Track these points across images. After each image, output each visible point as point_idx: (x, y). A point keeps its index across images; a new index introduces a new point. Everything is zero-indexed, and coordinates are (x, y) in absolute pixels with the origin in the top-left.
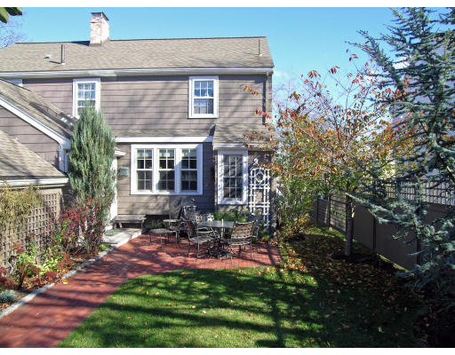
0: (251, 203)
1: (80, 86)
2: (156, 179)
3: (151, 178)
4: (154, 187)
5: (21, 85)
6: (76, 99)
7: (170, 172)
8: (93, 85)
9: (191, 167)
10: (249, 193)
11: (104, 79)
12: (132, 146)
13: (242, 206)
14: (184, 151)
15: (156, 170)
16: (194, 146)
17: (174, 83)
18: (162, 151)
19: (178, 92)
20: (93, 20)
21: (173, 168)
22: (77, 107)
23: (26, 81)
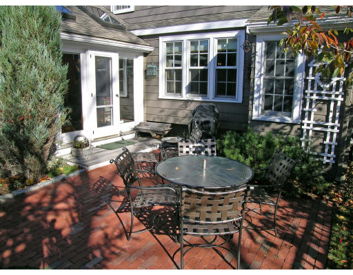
0: (306, 121)
2: (186, 79)
3: (181, 79)
4: (184, 91)
7: (202, 70)
9: (229, 64)
10: (304, 105)
12: (160, 38)
13: (292, 125)
14: (221, 41)
15: (186, 67)
16: (233, 34)
18: (193, 43)
21: (206, 65)
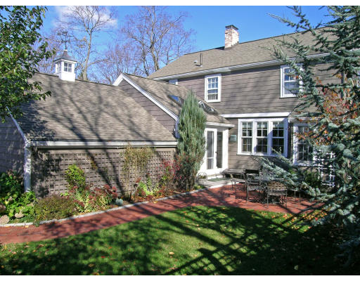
0: (319, 165)
1: (209, 80)
2: (255, 144)
3: (251, 143)
4: (253, 150)
5: (177, 83)
6: (207, 89)
7: (264, 139)
8: (217, 79)
9: (280, 136)
11: (223, 74)
12: (239, 120)
14: (274, 123)
15: (255, 137)
16: (281, 120)
17: (268, 72)
18: (259, 123)
19: (272, 78)
20: (227, 32)
21: (266, 136)
22: (207, 94)
23: (180, 80)
